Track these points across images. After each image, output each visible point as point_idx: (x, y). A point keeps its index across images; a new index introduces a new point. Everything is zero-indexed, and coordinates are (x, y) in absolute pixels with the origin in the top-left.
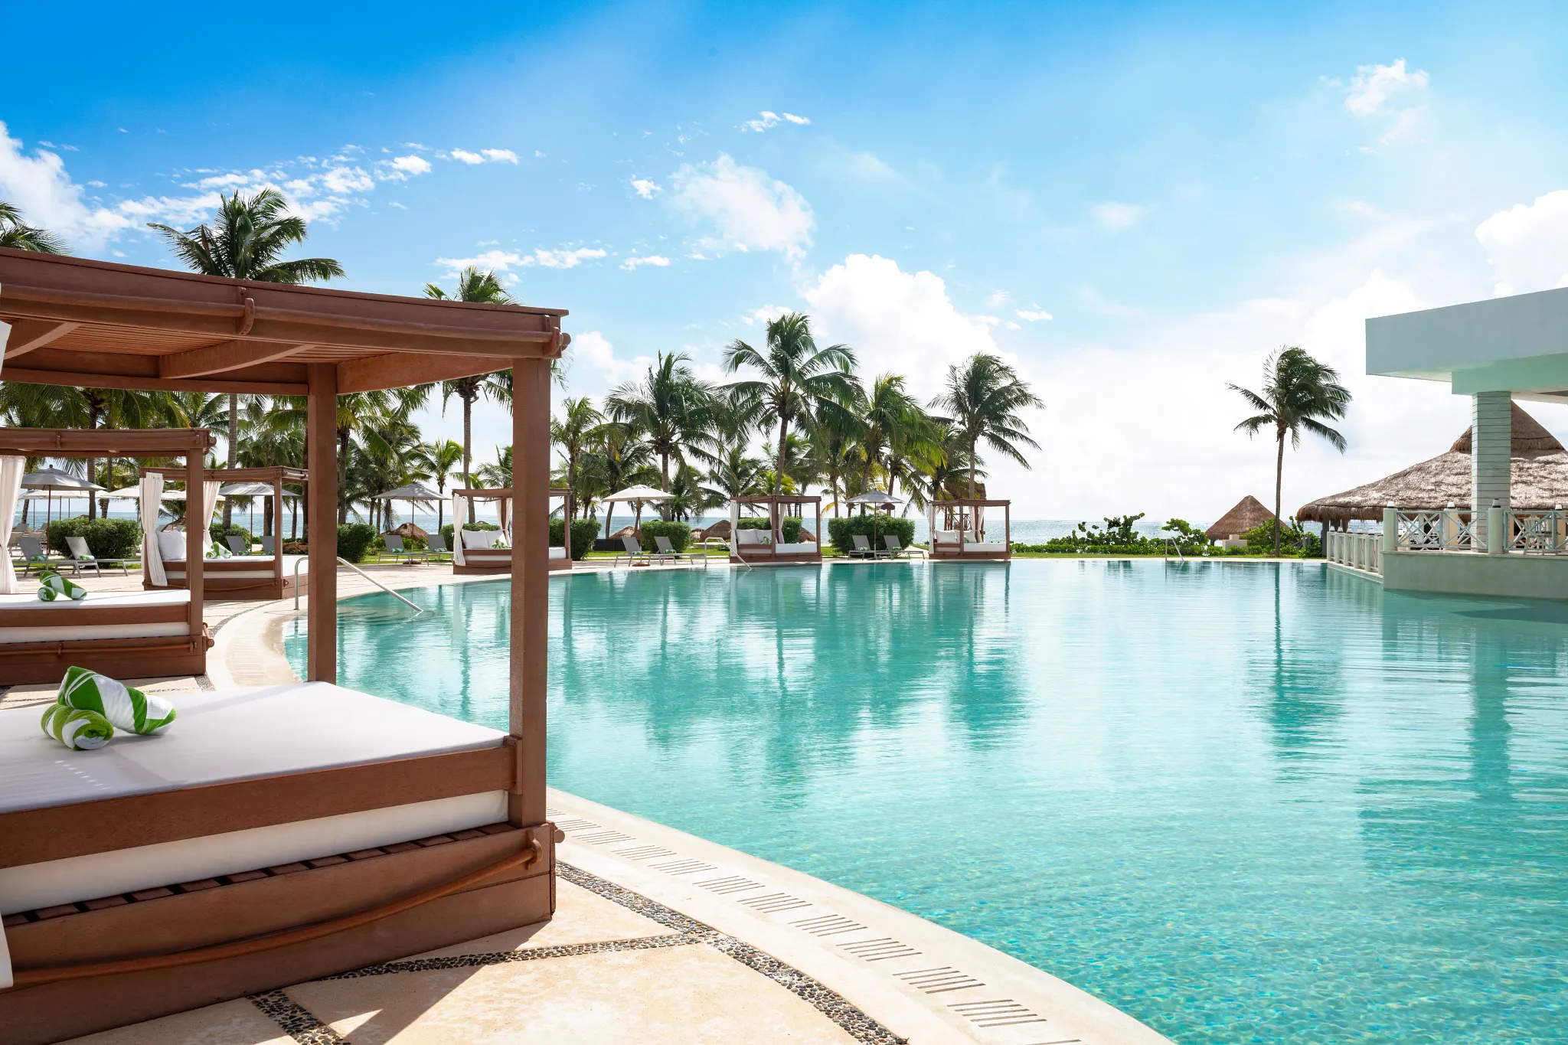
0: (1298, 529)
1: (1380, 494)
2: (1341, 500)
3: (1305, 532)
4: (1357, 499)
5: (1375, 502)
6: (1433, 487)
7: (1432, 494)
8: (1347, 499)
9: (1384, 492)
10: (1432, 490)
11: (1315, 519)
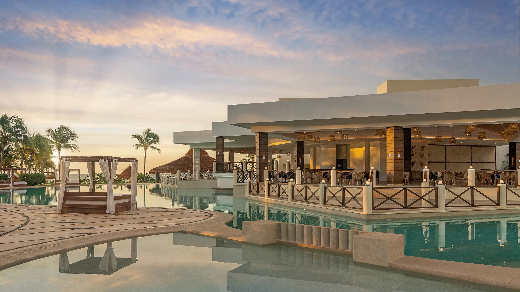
0: (148, 176)
3: (150, 177)
5: (167, 169)
11: (153, 173)
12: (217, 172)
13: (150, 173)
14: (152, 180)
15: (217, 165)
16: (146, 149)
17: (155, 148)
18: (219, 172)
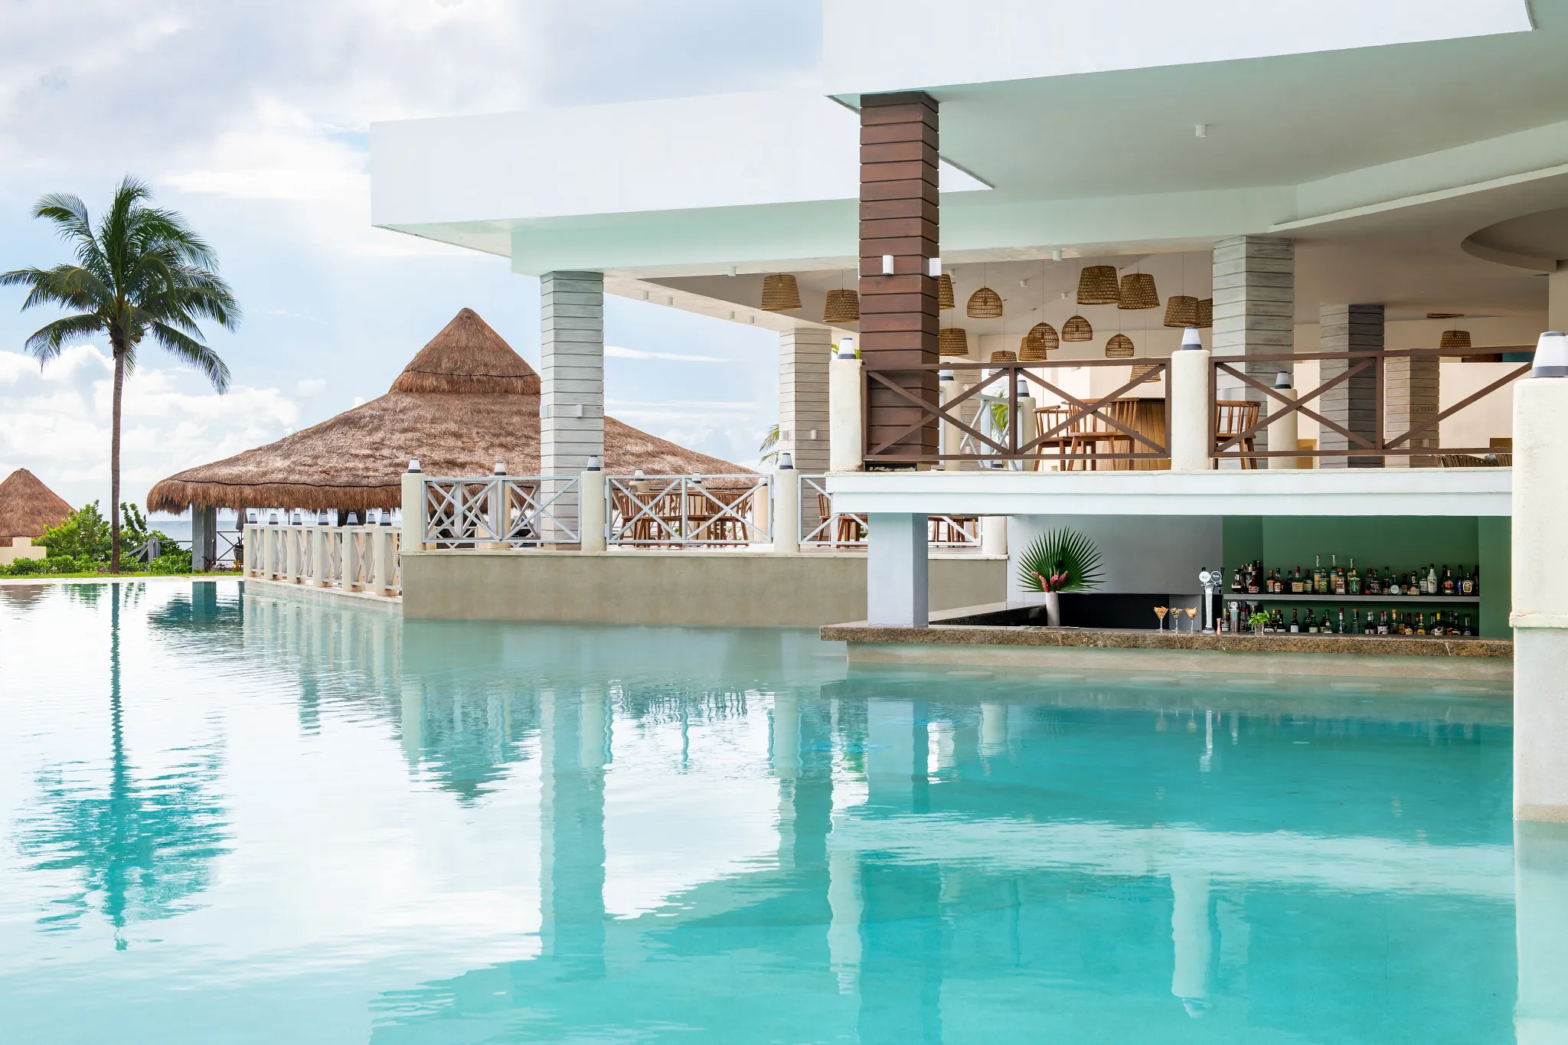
0: (137, 527)
1: (287, 463)
2: (224, 472)
3: (150, 531)
4: (250, 469)
5: (280, 476)
6: (369, 452)
7: (370, 463)
8: (235, 470)
9: (293, 459)
10: (368, 456)
11: (176, 507)
12: (867, 466)
13: (152, 507)
14: (167, 548)
15: (871, 386)
16: (121, 348)
17: (192, 350)
18: (893, 466)
